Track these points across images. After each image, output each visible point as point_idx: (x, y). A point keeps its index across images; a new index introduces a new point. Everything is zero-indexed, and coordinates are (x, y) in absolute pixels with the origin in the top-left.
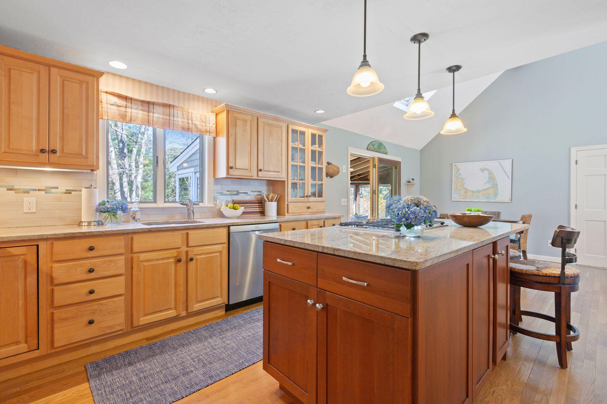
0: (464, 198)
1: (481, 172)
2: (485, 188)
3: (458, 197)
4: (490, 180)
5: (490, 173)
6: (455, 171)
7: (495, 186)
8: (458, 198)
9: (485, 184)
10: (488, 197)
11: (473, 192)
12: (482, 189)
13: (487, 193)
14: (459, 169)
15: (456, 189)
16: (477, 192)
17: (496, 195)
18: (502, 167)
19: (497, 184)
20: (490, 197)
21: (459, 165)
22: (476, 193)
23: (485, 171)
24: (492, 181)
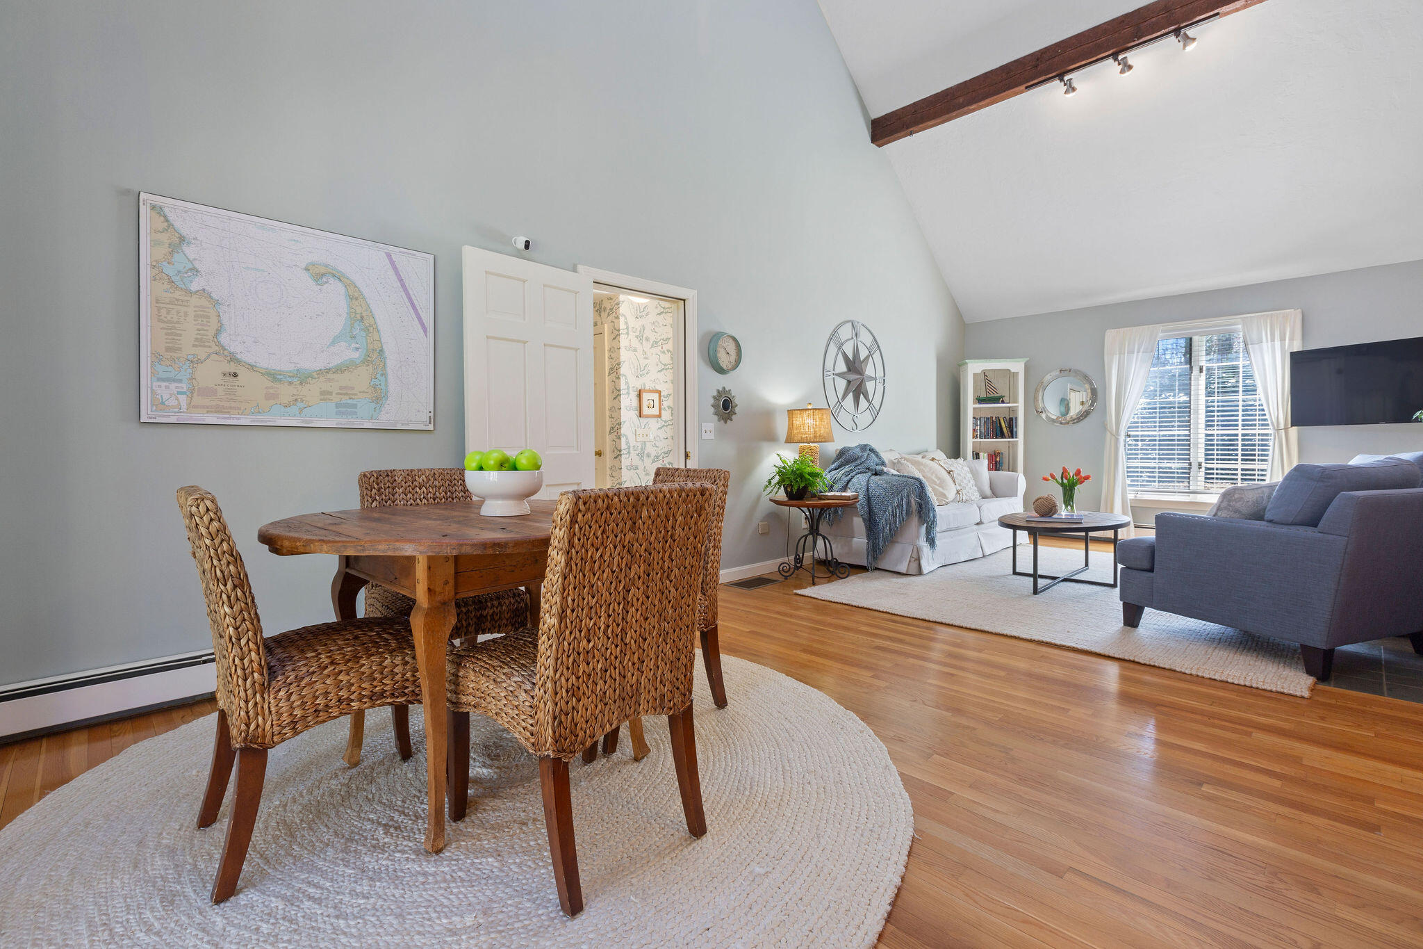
0: (219, 410)
1: (311, 282)
2: (336, 361)
3: (183, 398)
4: (352, 327)
5: (354, 296)
6: (155, 243)
7: (375, 357)
8: (184, 406)
9: (333, 343)
10: (346, 405)
11: (273, 376)
12: (320, 364)
13: (341, 388)
14: (182, 239)
15: (168, 350)
16: (296, 381)
17: (379, 397)
18: (401, 280)
19: (381, 351)
20: (355, 406)
21: (186, 218)
22: (291, 383)
23: (331, 280)
24: (364, 334)
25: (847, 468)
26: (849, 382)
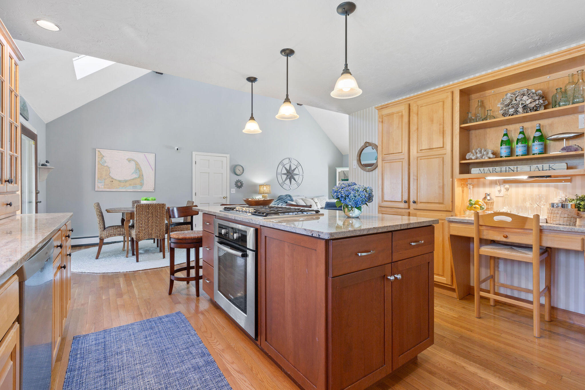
0: (109, 188)
1: (128, 162)
2: (132, 178)
3: (103, 186)
4: (136, 170)
5: (137, 164)
6: (99, 158)
7: (141, 176)
8: (103, 187)
9: (132, 174)
10: (135, 187)
11: (120, 181)
12: (129, 178)
13: (134, 183)
14: (103, 156)
15: (100, 177)
16: (124, 182)
17: (142, 185)
18: (147, 160)
19: (143, 175)
20: (136, 187)
21: (104, 152)
22: (123, 182)
23: (132, 161)
24: (139, 172)
25: (278, 201)
26: (287, 176)
